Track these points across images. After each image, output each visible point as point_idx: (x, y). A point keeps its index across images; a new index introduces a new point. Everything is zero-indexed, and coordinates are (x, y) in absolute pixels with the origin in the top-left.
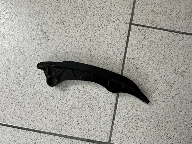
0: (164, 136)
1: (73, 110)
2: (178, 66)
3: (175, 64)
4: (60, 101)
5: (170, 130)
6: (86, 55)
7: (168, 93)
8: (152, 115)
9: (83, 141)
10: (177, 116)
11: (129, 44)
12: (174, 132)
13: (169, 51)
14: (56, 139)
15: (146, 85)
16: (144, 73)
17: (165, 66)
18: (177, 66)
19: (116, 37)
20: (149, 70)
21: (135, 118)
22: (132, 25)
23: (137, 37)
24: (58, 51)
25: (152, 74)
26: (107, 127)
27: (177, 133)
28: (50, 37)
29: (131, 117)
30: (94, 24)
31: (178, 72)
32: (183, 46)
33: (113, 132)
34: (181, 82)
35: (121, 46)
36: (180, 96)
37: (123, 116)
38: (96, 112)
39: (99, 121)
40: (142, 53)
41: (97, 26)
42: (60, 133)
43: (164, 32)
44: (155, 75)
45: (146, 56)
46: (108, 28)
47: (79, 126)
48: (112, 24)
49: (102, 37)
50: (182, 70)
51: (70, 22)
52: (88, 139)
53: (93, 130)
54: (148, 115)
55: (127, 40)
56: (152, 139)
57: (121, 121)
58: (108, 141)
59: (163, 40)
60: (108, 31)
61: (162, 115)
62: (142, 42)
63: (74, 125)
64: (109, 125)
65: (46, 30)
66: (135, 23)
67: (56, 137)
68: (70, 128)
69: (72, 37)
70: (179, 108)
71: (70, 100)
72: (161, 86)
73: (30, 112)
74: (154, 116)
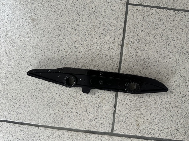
0: (170, 122)
1: (71, 101)
2: (182, 47)
3: (178, 45)
4: (57, 92)
5: (175, 115)
6: (81, 41)
7: (172, 77)
8: (156, 101)
9: (84, 133)
10: (182, 100)
11: (127, 26)
12: (180, 117)
13: (171, 31)
14: (56, 132)
15: (148, 69)
16: (145, 57)
17: (168, 48)
18: (180, 47)
19: (112, 19)
20: (150, 53)
21: (138, 105)
22: (129, 6)
23: (135, 18)
24: (51, 39)
25: (154, 57)
26: (109, 117)
27: (183, 117)
28: (41, 24)
29: (134, 105)
30: (88, 6)
31: (181, 53)
32: (185, 25)
33: (115, 122)
34: (185, 64)
35: (118, 29)
36: (184, 79)
37: (125, 104)
38: (96, 101)
39: (100, 111)
40: (142, 35)
41: (90, 9)
42: (59, 126)
43: (164, 11)
44: (157, 58)
45: (147, 37)
46: (103, 10)
47: (79, 118)
48: (107, 6)
49: (97, 20)
50: (185, 50)
51: (61, 6)
52: (89, 130)
53: (93, 121)
54: (152, 101)
55: (125, 22)
56: (157, 126)
57: (124, 109)
58: (110, 132)
59: (164, 19)
60: (103, 13)
61: (166, 100)
62: (141, 23)
63: (73, 117)
64: (110, 115)
65: (36, 17)
66: (132, 3)
67: (55, 130)
68: (69, 120)
69: (64, 23)
70: (185, 92)
71: (68, 91)
72: (164, 69)
73: (26, 106)
74: (158, 102)
